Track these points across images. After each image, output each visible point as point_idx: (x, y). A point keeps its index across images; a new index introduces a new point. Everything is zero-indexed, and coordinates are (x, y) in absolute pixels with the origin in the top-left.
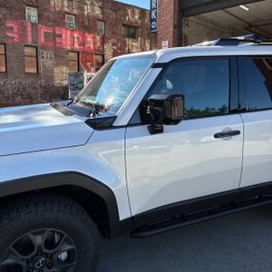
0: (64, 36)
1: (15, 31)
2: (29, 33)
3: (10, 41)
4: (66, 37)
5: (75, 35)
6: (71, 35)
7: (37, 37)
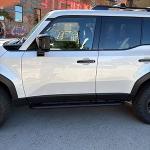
0: (71, 6)
1: (46, 2)
2: (53, 4)
3: (43, 8)
4: (73, 6)
5: (78, 5)
6: (76, 5)
7: (57, 6)
